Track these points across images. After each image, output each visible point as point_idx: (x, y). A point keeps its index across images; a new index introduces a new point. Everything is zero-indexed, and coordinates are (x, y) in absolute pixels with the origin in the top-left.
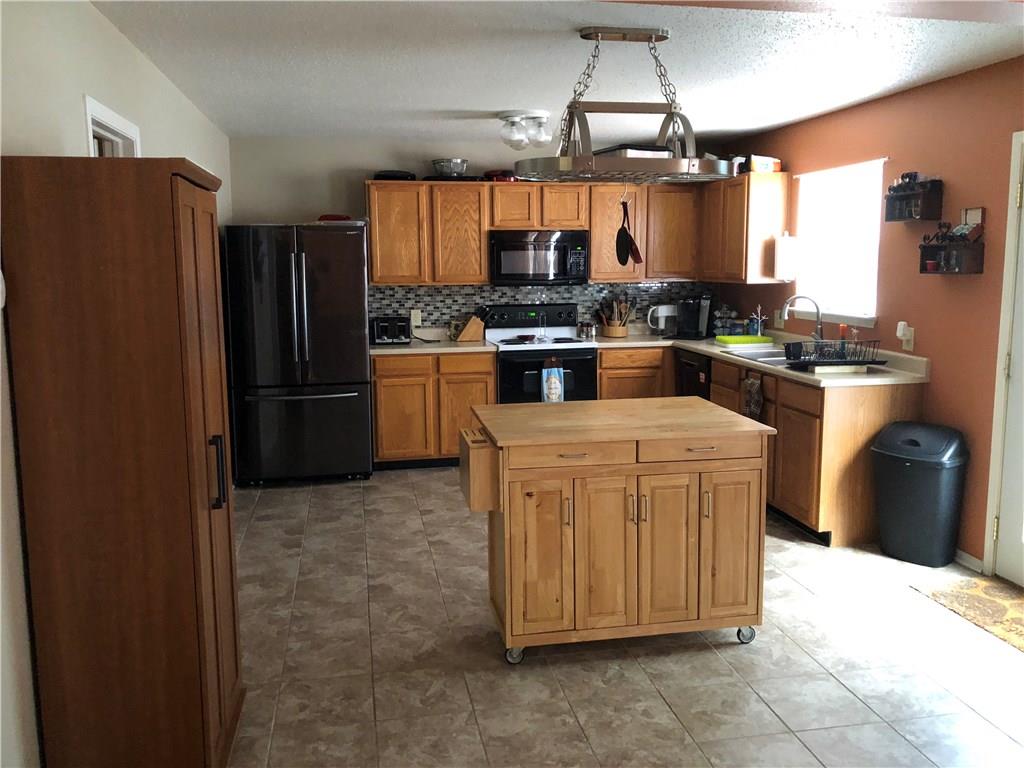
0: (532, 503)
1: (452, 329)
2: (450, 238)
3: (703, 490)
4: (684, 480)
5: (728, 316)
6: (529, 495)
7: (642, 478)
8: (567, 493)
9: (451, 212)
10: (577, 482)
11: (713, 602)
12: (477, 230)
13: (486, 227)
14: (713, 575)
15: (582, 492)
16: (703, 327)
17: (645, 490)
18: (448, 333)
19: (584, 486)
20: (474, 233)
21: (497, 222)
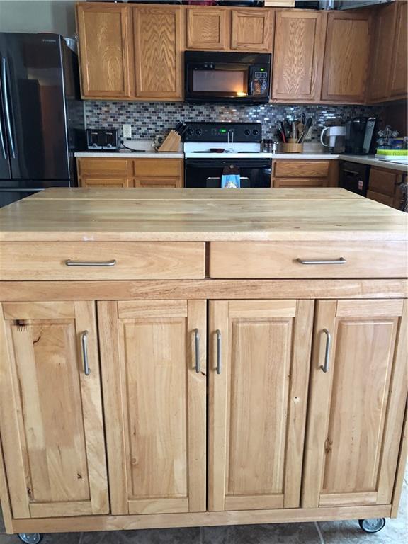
0: (25, 336)
1: (156, 141)
2: (149, 58)
3: (320, 327)
4: (289, 311)
5: (390, 135)
6: (20, 324)
7: (215, 305)
8: (85, 323)
9: (150, 33)
10: (103, 307)
11: (325, 486)
12: (173, 50)
13: (181, 48)
14: (328, 450)
15: (112, 323)
16: (367, 145)
17: (222, 324)
18: (153, 145)
19: (115, 313)
20: (169, 53)
21: (190, 44)
